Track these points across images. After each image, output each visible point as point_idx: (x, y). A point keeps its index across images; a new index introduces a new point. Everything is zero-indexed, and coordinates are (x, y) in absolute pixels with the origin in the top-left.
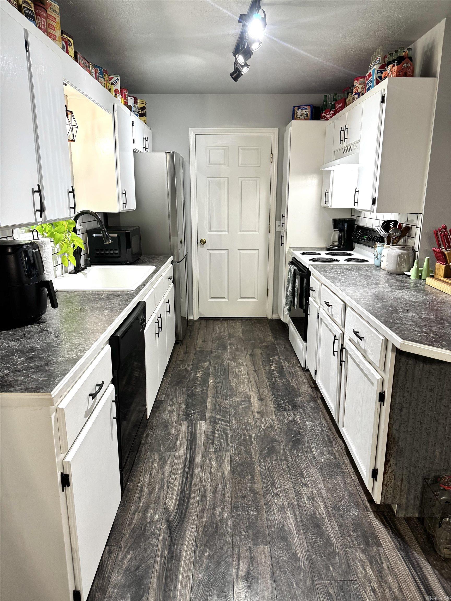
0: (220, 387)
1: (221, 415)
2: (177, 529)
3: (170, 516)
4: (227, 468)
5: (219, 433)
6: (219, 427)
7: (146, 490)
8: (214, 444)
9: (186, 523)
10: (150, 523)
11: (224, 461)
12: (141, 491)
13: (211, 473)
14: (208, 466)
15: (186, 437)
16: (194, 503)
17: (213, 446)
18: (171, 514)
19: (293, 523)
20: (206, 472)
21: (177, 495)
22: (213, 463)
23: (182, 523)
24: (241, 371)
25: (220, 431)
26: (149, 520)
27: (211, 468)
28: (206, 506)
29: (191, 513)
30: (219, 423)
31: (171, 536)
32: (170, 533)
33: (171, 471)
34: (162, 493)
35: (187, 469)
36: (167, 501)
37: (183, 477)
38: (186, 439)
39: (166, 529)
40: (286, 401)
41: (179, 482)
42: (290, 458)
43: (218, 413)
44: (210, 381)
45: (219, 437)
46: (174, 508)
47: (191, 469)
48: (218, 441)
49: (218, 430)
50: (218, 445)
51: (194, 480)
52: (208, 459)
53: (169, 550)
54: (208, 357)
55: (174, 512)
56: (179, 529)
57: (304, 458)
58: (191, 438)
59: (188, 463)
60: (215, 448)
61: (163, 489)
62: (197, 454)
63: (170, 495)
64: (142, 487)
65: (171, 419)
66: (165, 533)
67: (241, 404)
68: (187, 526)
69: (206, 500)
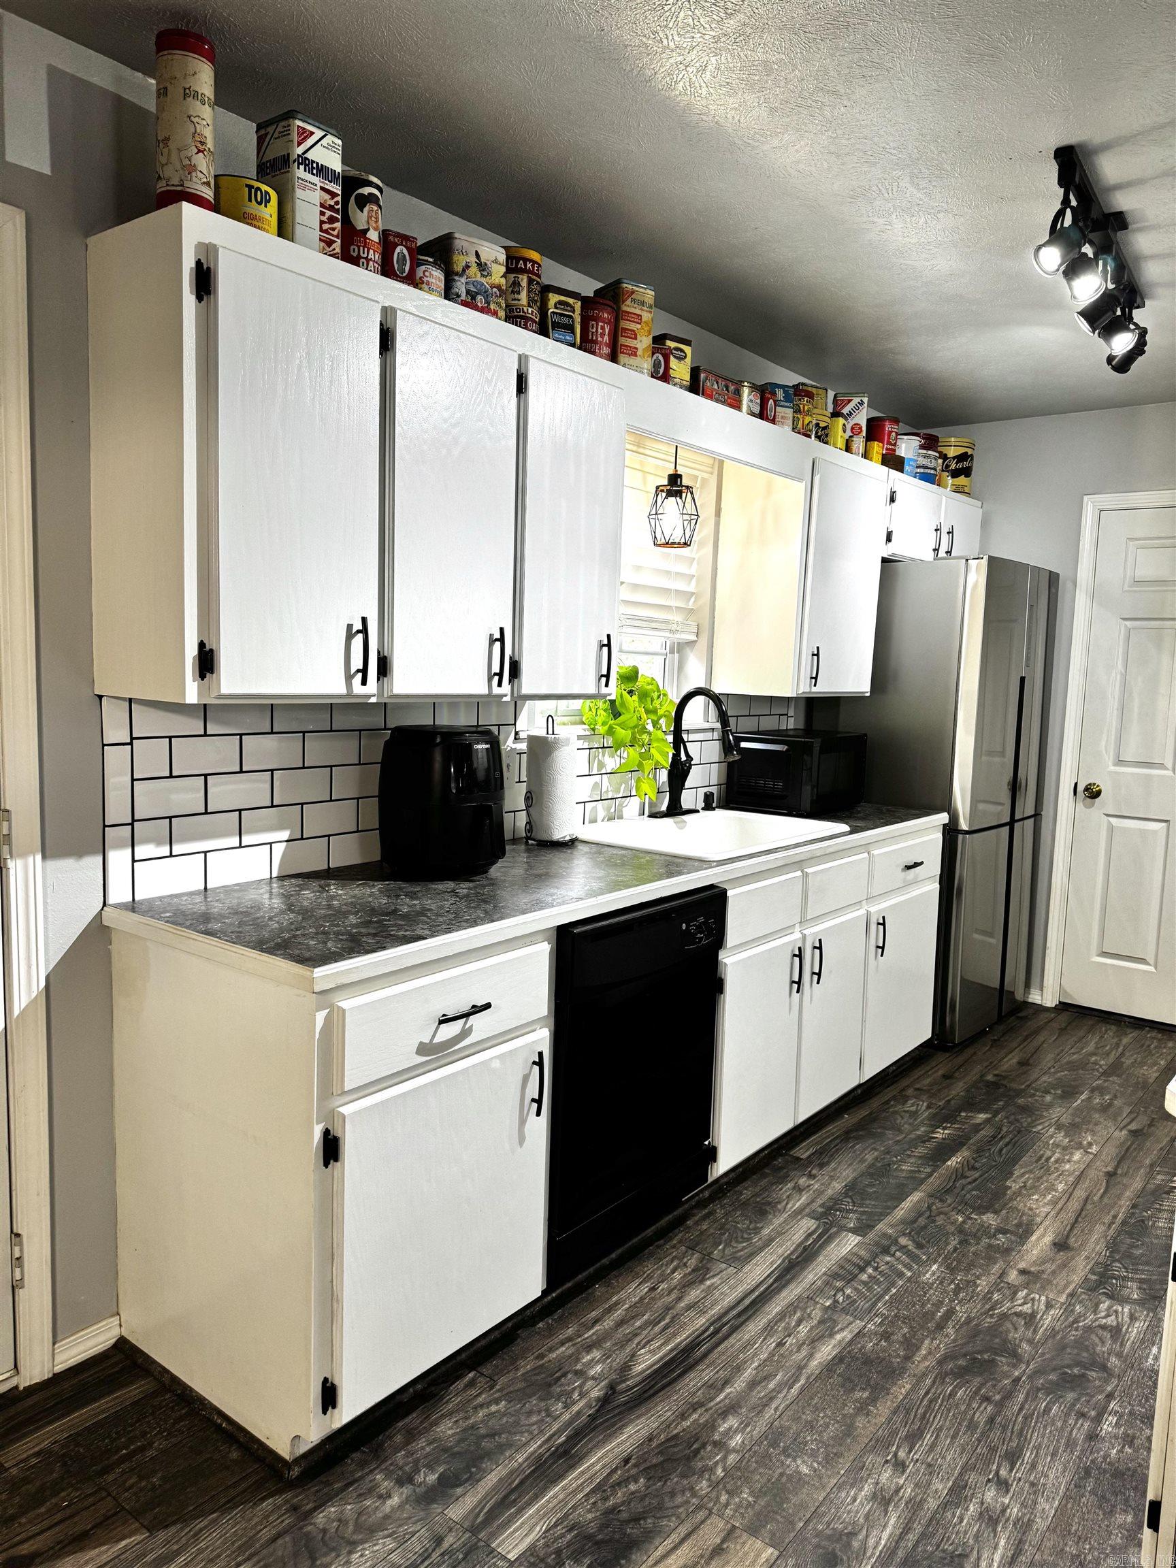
0: (969, 1180)
1: (914, 1241)
2: (616, 1412)
3: (624, 1381)
4: (826, 1351)
5: (874, 1274)
6: (887, 1263)
7: (618, 1313)
8: (841, 1293)
9: (643, 1409)
10: (579, 1373)
11: (831, 1335)
12: (610, 1310)
13: (780, 1344)
14: (785, 1328)
15: (788, 1252)
16: (692, 1384)
17: (835, 1295)
18: (628, 1380)
19: (883, 1542)
20: (772, 1337)
21: (671, 1350)
22: (803, 1329)
23: (635, 1406)
24: (1069, 1161)
25: (880, 1272)
26: (579, 1367)
27: (790, 1336)
28: (712, 1399)
29: (669, 1397)
30: (893, 1255)
31: (593, 1418)
32: (598, 1411)
33: (699, 1301)
34: (645, 1332)
35: (734, 1312)
36: (643, 1351)
37: (712, 1324)
38: (786, 1254)
39: (598, 1399)
40: (1138, 1276)
41: (697, 1330)
42: (1016, 1408)
43: (910, 1233)
44: (953, 1158)
45: (865, 1283)
46: (644, 1371)
47: (741, 1319)
48: (856, 1289)
49: (876, 1269)
50: (849, 1297)
51: (732, 1340)
52: (798, 1314)
53: (569, 1438)
54: (1001, 1103)
55: (638, 1379)
56: (621, 1413)
57: (1059, 1424)
58: (797, 1258)
59: (747, 1302)
60: (836, 1302)
61: (655, 1326)
62: (784, 1293)
63: (657, 1344)
64: (617, 1303)
65: (787, 1204)
66: (589, 1406)
67: (995, 1235)
68: (639, 1417)
69: (721, 1390)
